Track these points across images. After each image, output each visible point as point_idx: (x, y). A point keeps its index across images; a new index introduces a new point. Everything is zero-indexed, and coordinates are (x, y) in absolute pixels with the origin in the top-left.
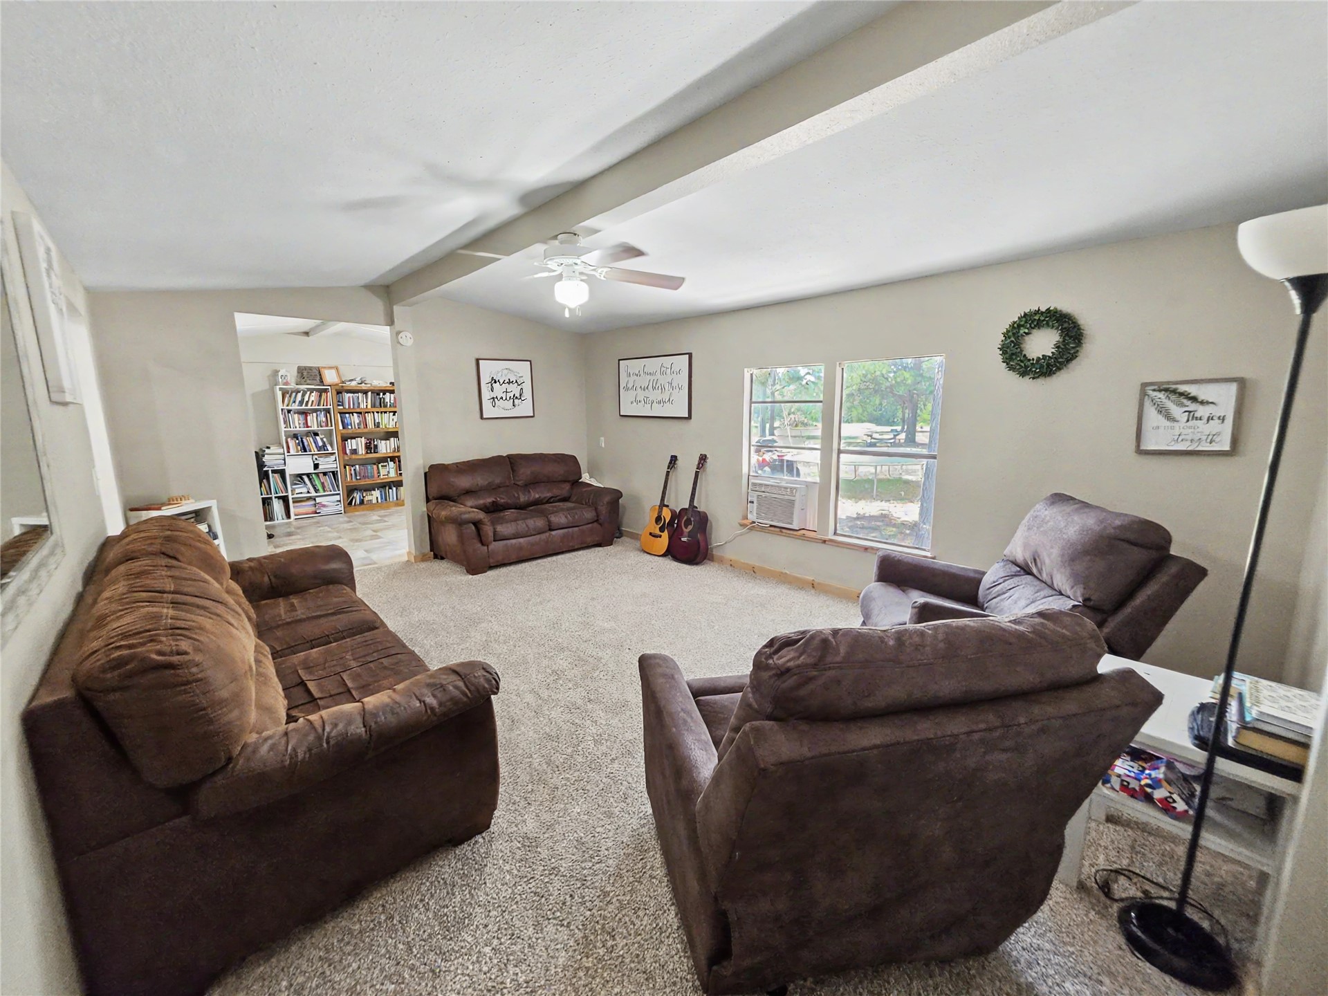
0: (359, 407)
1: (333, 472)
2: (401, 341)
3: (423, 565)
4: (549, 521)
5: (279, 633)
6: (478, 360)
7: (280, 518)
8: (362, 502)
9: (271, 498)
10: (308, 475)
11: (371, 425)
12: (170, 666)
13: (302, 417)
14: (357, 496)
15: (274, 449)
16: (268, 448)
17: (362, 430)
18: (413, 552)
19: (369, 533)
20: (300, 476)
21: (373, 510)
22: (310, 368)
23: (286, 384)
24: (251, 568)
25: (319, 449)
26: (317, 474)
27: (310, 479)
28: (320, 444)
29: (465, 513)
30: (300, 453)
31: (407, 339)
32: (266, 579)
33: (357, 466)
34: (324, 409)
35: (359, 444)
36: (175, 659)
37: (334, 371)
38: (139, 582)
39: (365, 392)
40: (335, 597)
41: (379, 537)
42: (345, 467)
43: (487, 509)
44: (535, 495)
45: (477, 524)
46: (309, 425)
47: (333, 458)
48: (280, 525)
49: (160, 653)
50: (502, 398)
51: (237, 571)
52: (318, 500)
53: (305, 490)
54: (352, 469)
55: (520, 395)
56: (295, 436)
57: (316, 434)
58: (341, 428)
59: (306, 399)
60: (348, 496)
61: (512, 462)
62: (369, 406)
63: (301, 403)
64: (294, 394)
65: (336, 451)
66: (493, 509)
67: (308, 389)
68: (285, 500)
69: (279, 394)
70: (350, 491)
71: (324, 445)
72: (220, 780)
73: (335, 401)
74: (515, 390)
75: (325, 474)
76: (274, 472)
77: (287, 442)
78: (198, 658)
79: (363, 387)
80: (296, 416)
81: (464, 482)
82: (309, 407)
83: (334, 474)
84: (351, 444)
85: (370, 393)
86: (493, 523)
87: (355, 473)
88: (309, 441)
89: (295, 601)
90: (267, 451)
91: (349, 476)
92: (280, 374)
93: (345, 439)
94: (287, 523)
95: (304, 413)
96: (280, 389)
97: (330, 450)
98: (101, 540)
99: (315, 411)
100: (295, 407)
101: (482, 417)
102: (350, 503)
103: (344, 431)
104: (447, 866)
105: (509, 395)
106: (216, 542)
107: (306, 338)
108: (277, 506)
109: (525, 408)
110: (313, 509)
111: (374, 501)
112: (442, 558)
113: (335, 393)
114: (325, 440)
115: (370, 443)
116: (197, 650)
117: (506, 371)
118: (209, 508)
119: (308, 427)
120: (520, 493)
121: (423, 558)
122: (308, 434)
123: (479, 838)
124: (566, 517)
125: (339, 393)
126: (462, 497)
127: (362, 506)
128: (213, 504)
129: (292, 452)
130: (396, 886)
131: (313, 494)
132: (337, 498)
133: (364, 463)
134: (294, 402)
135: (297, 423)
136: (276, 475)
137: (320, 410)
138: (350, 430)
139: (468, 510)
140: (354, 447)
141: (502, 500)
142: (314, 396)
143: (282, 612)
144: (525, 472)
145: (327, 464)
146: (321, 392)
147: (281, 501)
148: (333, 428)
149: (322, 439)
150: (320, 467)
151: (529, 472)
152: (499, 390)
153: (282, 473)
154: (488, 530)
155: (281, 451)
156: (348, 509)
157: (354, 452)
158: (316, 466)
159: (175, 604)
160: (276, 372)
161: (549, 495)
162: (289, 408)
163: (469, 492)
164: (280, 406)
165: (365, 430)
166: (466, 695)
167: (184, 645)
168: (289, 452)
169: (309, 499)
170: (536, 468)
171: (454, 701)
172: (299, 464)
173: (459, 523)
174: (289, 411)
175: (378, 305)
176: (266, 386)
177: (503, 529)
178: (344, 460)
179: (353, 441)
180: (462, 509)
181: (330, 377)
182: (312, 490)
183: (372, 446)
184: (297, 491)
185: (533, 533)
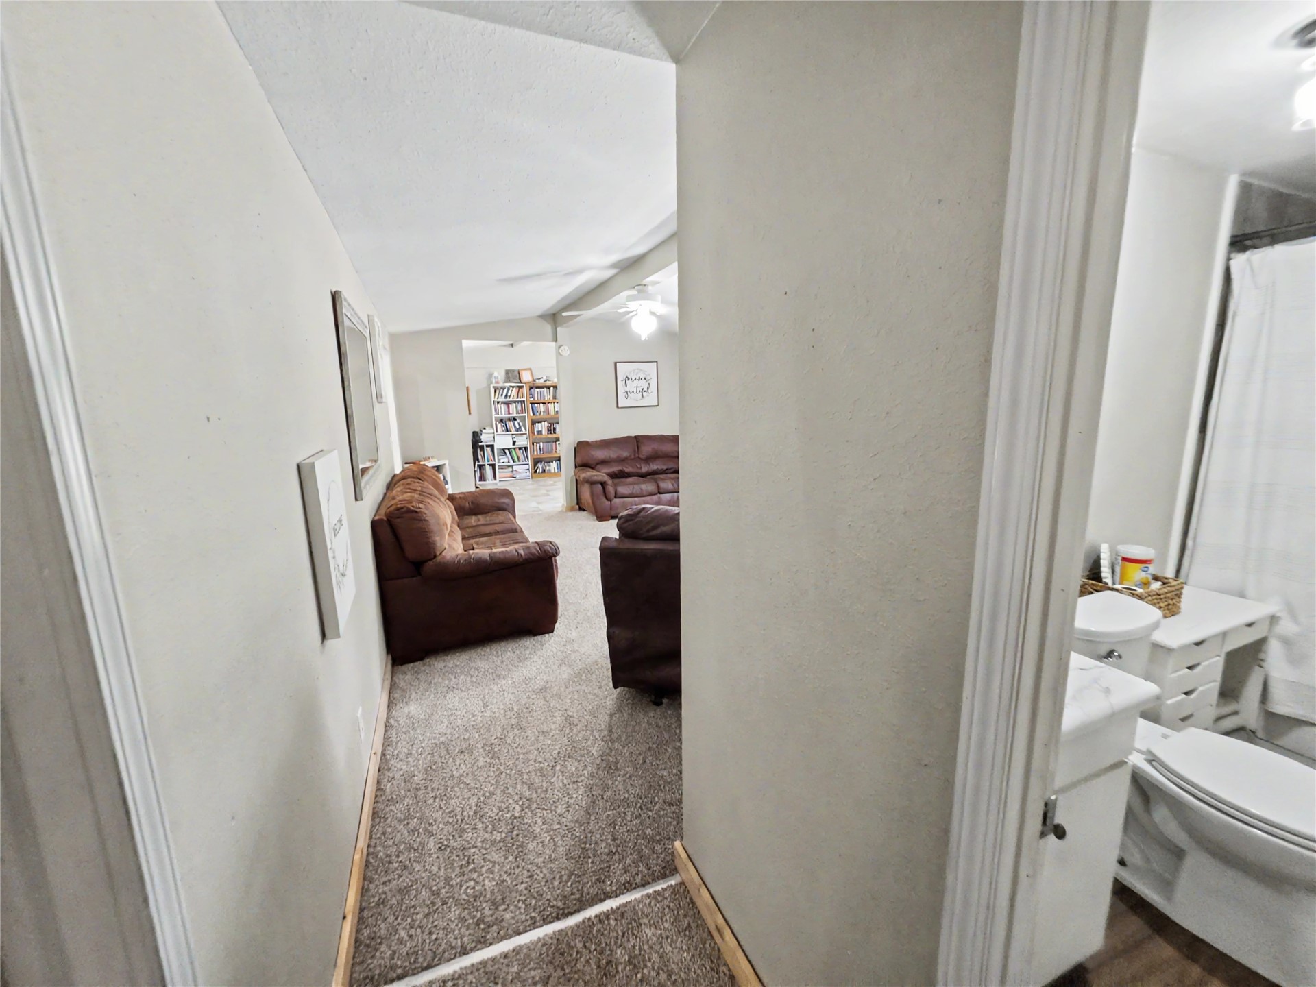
0: (544, 399)
1: (525, 448)
2: (561, 352)
3: (570, 514)
4: (658, 487)
5: (468, 530)
6: (616, 363)
7: (490, 479)
8: (544, 471)
9: (485, 465)
10: (509, 449)
11: (552, 413)
12: (416, 512)
13: (506, 406)
14: (540, 466)
15: (488, 430)
16: (485, 429)
17: (546, 417)
18: (565, 505)
19: (544, 492)
20: (503, 450)
21: (551, 477)
22: (513, 371)
23: (497, 382)
24: (460, 498)
25: (517, 430)
26: (515, 449)
27: (510, 453)
28: (518, 427)
29: (594, 476)
30: (504, 433)
31: (565, 351)
32: (467, 504)
33: (541, 444)
34: (521, 401)
35: (542, 427)
36: (418, 510)
37: (529, 372)
38: (408, 487)
39: (549, 388)
40: (501, 516)
41: (548, 495)
42: (533, 444)
43: (613, 476)
44: (654, 466)
45: (603, 484)
46: (511, 412)
47: (525, 436)
48: (489, 484)
49: (413, 506)
50: (633, 392)
51: (451, 498)
52: (515, 468)
53: (506, 460)
54: (538, 445)
55: (648, 389)
56: (501, 421)
57: (515, 419)
58: (531, 414)
59: (509, 394)
60: (535, 466)
61: (638, 441)
62: (552, 398)
63: (506, 396)
64: (502, 390)
65: (528, 432)
66: (618, 476)
67: (511, 386)
68: (493, 466)
69: (493, 390)
70: (536, 462)
71: (520, 428)
72: (431, 563)
73: (528, 395)
74: (643, 385)
75: (520, 448)
76: (487, 446)
77: (496, 424)
78: (426, 512)
79: (548, 383)
80: (502, 405)
81: (600, 454)
82: (511, 399)
83: (526, 448)
84: (538, 427)
85: (552, 388)
86: (615, 485)
87: (540, 449)
88: (510, 424)
89: (480, 517)
90: (484, 431)
91: (535, 452)
92: (494, 376)
93: (534, 423)
94: (494, 484)
95: (508, 404)
96: (493, 387)
97: (524, 431)
98: (393, 475)
99: (515, 402)
100: (502, 399)
101: (618, 407)
102: (536, 472)
103: (534, 417)
104: (529, 642)
105: (639, 389)
106: (447, 486)
107: (511, 349)
108: (488, 470)
109: (651, 399)
110: (509, 474)
111: (553, 471)
112: (584, 510)
113: (528, 388)
114: (521, 424)
115: (550, 427)
116: (427, 509)
117: (636, 371)
118: (444, 464)
119: (509, 414)
120: (642, 465)
121: (572, 509)
122: (509, 420)
123: (547, 635)
124: (673, 485)
125: (531, 388)
126: (598, 466)
127: (544, 474)
128: (446, 462)
129: (499, 433)
130: (503, 644)
131: (512, 463)
132: (527, 467)
133: (547, 441)
134: (502, 395)
135: (503, 414)
136: (489, 449)
137: (518, 402)
138: (538, 416)
139: (601, 475)
140: (540, 430)
141: (628, 469)
142: (514, 391)
143: (473, 521)
144: (646, 450)
145: (522, 441)
146: (520, 387)
147: (491, 467)
148: (526, 415)
149: (519, 424)
150: (516, 443)
151: (650, 450)
152: (631, 386)
153: (492, 447)
154: (610, 489)
155: (492, 431)
156: (534, 475)
157: (540, 433)
158: (514, 443)
159: (420, 494)
160: (491, 375)
161: (665, 467)
162: (499, 400)
163: (604, 462)
164: (493, 399)
165: (549, 417)
166: (538, 551)
167: (421, 506)
168: (497, 432)
169: (509, 466)
170: (656, 446)
171: (533, 554)
172: (503, 441)
173: (592, 483)
174: (498, 402)
175: (548, 328)
176: (485, 385)
177: (622, 490)
178: (533, 439)
179: (540, 424)
180: (595, 473)
181: (526, 377)
182: (511, 461)
183: (552, 428)
184: (502, 461)
185: (645, 494)
